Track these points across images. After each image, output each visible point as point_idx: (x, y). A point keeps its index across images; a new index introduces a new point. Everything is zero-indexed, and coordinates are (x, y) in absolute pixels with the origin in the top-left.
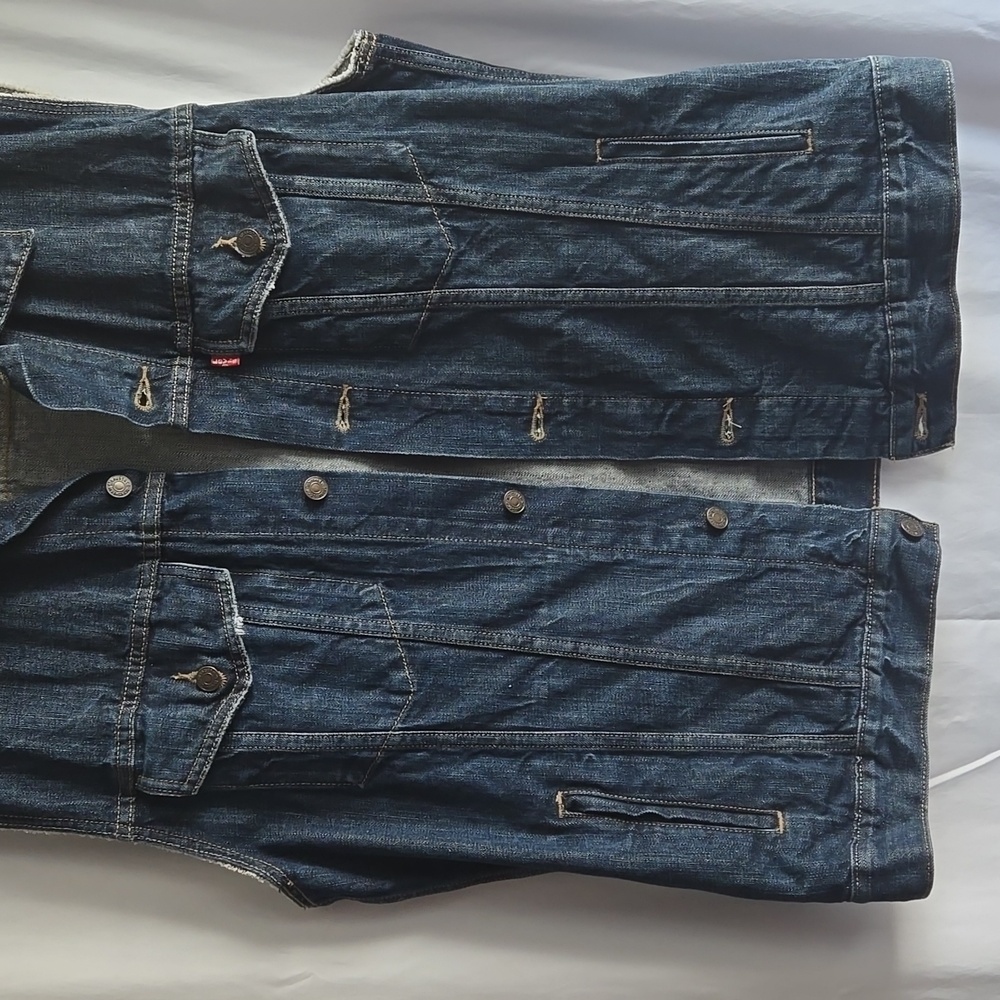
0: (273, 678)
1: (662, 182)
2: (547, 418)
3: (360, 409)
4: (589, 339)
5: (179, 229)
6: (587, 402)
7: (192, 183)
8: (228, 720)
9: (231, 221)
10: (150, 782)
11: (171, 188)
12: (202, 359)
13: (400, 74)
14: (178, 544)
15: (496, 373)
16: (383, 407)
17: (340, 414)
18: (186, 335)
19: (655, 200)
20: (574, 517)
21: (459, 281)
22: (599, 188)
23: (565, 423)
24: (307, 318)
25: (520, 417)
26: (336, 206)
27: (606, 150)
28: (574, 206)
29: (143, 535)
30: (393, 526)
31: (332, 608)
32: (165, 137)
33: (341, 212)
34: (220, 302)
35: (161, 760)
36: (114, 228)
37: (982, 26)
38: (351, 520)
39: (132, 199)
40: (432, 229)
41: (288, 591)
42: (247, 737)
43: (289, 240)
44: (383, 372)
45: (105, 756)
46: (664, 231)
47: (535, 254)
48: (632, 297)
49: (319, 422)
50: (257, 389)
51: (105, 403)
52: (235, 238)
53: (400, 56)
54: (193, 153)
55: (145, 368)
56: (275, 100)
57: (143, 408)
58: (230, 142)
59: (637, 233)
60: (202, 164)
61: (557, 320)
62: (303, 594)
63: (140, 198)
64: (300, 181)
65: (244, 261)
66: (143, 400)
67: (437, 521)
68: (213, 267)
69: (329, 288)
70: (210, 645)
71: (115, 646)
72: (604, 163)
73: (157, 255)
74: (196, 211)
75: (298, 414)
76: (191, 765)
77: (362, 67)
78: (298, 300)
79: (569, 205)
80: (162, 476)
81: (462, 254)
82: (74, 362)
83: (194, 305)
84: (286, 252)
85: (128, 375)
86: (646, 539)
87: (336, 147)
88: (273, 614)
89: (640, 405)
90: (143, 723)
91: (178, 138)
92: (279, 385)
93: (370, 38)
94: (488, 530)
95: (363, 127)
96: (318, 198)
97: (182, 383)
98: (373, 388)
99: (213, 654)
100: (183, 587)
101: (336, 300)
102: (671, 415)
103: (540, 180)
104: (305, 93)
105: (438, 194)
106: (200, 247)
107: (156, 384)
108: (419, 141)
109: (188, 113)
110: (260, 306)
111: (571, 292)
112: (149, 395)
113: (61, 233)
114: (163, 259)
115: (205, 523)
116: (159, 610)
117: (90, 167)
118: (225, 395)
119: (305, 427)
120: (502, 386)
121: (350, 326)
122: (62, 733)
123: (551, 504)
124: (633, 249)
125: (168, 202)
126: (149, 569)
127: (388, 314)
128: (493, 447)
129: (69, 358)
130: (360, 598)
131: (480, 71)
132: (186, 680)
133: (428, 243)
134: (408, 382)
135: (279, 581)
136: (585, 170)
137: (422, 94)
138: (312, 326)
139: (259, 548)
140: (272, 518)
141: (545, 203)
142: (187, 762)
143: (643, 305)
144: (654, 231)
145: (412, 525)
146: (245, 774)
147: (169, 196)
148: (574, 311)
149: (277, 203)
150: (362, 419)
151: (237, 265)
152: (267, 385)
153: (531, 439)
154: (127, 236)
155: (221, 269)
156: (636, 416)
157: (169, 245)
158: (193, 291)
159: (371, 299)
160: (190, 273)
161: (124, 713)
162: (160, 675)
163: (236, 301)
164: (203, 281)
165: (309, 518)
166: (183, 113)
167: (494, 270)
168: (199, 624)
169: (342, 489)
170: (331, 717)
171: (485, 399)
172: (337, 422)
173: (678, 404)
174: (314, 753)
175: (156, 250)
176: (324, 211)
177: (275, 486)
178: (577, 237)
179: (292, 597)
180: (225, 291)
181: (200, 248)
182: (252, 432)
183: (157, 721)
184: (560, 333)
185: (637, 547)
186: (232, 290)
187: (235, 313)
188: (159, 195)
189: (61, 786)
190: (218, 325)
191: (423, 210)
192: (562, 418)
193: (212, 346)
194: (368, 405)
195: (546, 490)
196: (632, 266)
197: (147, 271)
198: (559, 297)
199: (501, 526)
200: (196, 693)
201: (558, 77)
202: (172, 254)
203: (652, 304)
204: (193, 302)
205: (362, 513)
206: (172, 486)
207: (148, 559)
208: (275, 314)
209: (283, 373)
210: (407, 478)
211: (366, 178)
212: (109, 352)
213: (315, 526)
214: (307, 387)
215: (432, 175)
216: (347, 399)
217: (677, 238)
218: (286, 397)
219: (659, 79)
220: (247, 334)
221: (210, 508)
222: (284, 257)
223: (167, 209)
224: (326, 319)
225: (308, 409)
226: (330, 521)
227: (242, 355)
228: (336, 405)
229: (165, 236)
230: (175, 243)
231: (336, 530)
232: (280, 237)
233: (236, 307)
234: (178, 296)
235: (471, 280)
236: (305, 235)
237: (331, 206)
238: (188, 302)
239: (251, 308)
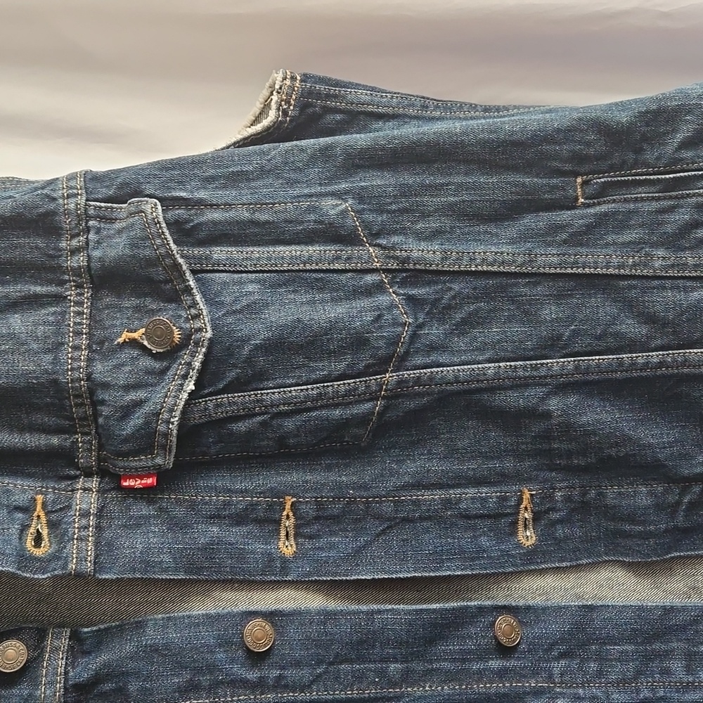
1: (660, 224)
2: (537, 518)
3: (308, 524)
4: (584, 419)
5: (75, 323)
6: (584, 494)
7: (88, 266)
9: (137, 309)
11: (64, 273)
12: (110, 477)
13: (330, 118)
15: (470, 467)
16: (336, 519)
17: (283, 533)
18: (90, 450)
19: (654, 245)
20: (584, 645)
21: (419, 360)
22: (583, 237)
23: (560, 521)
24: (236, 418)
25: (504, 520)
26: (265, 281)
27: (589, 190)
28: (555, 260)
30: (359, 677)
32: (53, 213)
33: (271, 286)
34: (127, 411)
38: (305, 674)
39: (16, 290)
40: (383, 300)
43: (209, 329)
44: (333, 477)
46: (668, 283)
47: (510, 319)
48: (633, 364)
49: (259, 547)
50: (179, 512)
52: (143, 330)
53: (328, 96)
54: (88, 230)
55: (40, 498)
56: (184, 159)
57: (38, 552)
58: (131, 214)
59: (635, 287)
60: (98, 242)
61: (543, 399)
63: (26, 288)
64: (219, 253)
65: (157, 357)
66: (38, 540)
67: (413, 665)
68: (118, 367)
69: (262, 381)
72: (589, 206)
73: (49, 357)
74: (94, 298)
75: (231, 539)
77: (285, 113)
78: (224, 398)
79: (549, 258)
80: (66, 634)
81: (420, 326)
83: (96, 415)
84: (206, 343)
85: (18, 509)
86: (677, 666)
87: (260, 210)
89: (650, 493)
91: (67, 213)
92: (206, 503)
93: (293, 78)
94: (479, 672)
95: (292, 183)
96: (241, 272)
97: (85, 514)
98: (322, 497)
101: (272, 395)
102: (689, 502)
103: (512, 230)
104: (219, 147)
105: (389, 257)
106: (101, 343)
107: (54, 517)
108: (360, 196)
109: (80, 182)
110: (178, 413)
111: (555, 364)
112: (45, 532)
114: (56, 361)
118: (139, 523)
119: (241, 556)
120: (479, 482)
121: (289, 424)
123: (555, 628)
124: (629, 306)
125: (60, 289)
127: (336, 406)
128: (473, 559)
131: (424, 107)
133: (379, 317)
134: (365, 487)
136: (566, 215)
137: (360, 139)
138: (243, 429)
140: (205, 680)
141: (520, 260)
143: (648, 373)
144: (656, 282)
145: (382, 673)
147: (61, 283)
148: (564, 387)
149: (192, 283)
150: (311, 537)
151: (146, 362)
152: (193, 505)
153: (519, 546)
154: (12, 336)
155: (127, 368)
156: (648, 507)
157: (63, 344)
158: (95, 398)
159: (313, 390)
160: (89, 377)
163: (147, 409)
164: (106, 386)
165: (253, 675)
166: (72, 183)
167: (460, 343)
169: (292, 632)
171: (459, 501)
172: (281, 544)
173: (697, 489)
175: (48, 352)
176: (251, 288)
177: (207, 636)
178: (559, 297)
180: (133, 396)
181: (100, 346)
182: (176, 570)
184: (547, 415)
185: (666, 679)
186: (141, 394)
187: (147, 423)
188: (50, 282)
190: (126, 440)
191: (369, 278)
192: (555, 516)
193: (121, 464)
194: (317, 518)
195: (545, 609)
196: (630, 327)
197: (37, 378)
198: (543, 372)
199: (495, 664)
201: (515, 107)
202: (67, 354)
203: (659, 372)
204: (95, 411)
205: (319, 663)
206: (80, 647)
208: (196, 418)
209: (211, 488)
210: (373, 612)
211: (299, 243)
213: (260, 685)
214: (240, 502)
215: (378, 235)
216: (291, 514)
217: (685, 289)
218: (215, 517)
219: (652, 100)
220: (164, 447)
221: (126, 674)
222: (204, 350)
223: (59, 299)
224: (259, 419)
225: (245, 529)
226: (280, 677)
227: (161, 474)
228: (278, 522)
229: (58, 333)
230: (71, 340)
231: (286, 687)
232: (198, 324)
233: (147, 416)
234: (77, 405)
235: (434, 357)
236: (230, 320)
237: (258, 281)
238: (90, 412)
239: (166, 416)
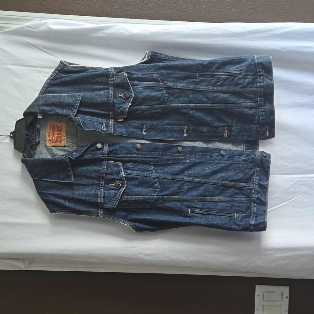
0: (130, 185)
1: (211, 82)
2: (187, 132)
3: (148, 130)
4: (196, 115)
5: (111, 93)
6: (196, 128)
7: (114, 83)
8: (122, 193)
9: (121, 91)
10: (106, 205)
11: (109, 84)
12: (115, 119)
13: (156, 59)
14: (111, 158)
15: (176, 122)
16: (153, 129)
17: (144, 131)
18: (112, 115)
19: (210, 86)
20: (193, 152)
21: (169, 103)
22: (198, 83)
23: (191, 133)
24: (137, 111)
25: (181, 131)
27: (199, 75)
28: (193, 87)
29: (104, 156)
30: (155, 154)
31: (142, 171)
32: (109, 74)
33: (144, 89)
34: (119, 108)
35: (108, 201)
36: (98, 93)
37: (280, 48)
38: (146, 153)
39: (101, 87)
40: (163, 92)
41: (133, 167)
42: (126, 197)
44: (153, 122)
45: (97, 200)
46: (211, 92)
47: (184, 97)
48: (205, 106)
49: (139, 132)
50: (127, 126)
51: (96, 129)
52: (122, 95)
53: (156, 56)
54: (114, 77)
55: (104, 121)
56: (131, 66)
57: (104, 130)
58: (121, 75)
59: (206, 93)
60: (116, 79)
61: (189, 111)
62: (136, 168)
63: (103, 86)
64: (136, 82)
65: (124, 99)
67: (164, 153)
68: (118, 100)
69: (142, 105)
70: (118, 178)
71: (98, 178)
72: (200, 78)
73: (107, 98)
74: (114, 89)
75: (135, 131)
76: (114, 202)
77: (148, 58)
78: (135, 107)
79: (191, 87)
80: (108, 144)
81: (169, 97)
82: (90, 120)
83: (114, 108)
84: (133, 97)
85: (101, 123)
86: (208, 157)
87: (143, 75)
88: (130, 172)
89: (207, 129)
90: (105, 194)
91: (111, 74)
92: (131, 125)
93: (150, 52)
94: (175, 155)
95: (149, 71)
96: (139, 86)
97: (111, 125)
98: (150, 125)
99: (118, 180)
100: (112, 166)
101: (143, 107)
102: (214, 131)
103: (186, 82)
104: (136, 64)
105: (164, 85)
107: (106, 125)
108: (160, 74)
109: (113, 69)
110: (128, 109)
111: (192, 105)
112: (105, 127)
113: (87, 94)
114: (108, 99)
115: (116, 153)
116: (107, 171)
117: (93, 80)
118: (120, 127)
119: (137, 134)
120: (177, 125)
121: (146, 112)
122: (88, 196)
123: (188, 150)
124: (205, 96)
126: (105, 162)
127: (154, 110)
128: (175, 138)
129: (89, 119)
130: (148, 169)
131: (173, 58)
132: (113, 185)
133: (162, 95)
134: (158, 124)
135: (131, 165)
136: (195, 80)
137: (161, 64)
138: (138, 113)
139: (127, 158)
141: (187, 87)
142: (113, 201)
143: (207, 108)
144: (209, 92)
145: (159, 154)
146: (125, 204)
147: (109, 86)
148: (193, 109)
149: (131, 87)
150: (148, 132)
151: (123, 100)
152: (129, 125)
153: (184, 136)
154: (100, 94)
155: (120, 101)
156: (206, 131)
157: (109, 96)
158: (114, 106)
159: (150, 107)
160: (113, 102)
161: (101, 192)
162: (107, 184)
163: (122, 108)
164: (116, 104)
165: (137, 152)
166: (112, 69)
167: (176, 101)
168: (115, 174)
169: (144, 146)
170: (142, 193)
171: (174, 128)
172: (143, 133)
173: (215, 128)
174: (139, 200)
175: (106, 97)
176: (141, 89)
177: (130, 146)
178: (193, 94)
179: (134, 169)
180: (120, 105)
181: (115, 97)
182: (126, 135)
183: (107, 193)
184: (190, 114)
185: (206, 159)
186: (122, 105)
187: (122, 110)
188: (107, 86)
189: (88, 206)
190: (119, 113)
191: (161, 88)
192: (190, 132)
193: (117, 117)
194: (150, 129)
195: (187, 147)
196: (205, 99)
197: (104, 102)
198: (189, 106)
199: (177, 154)
200: (115, 188)
201: (190, 59)
202: (110, 98)
203: (209, 107)
205: (148, 151)
206: (110, 146)
207: (105, 160)
208: (130, 110)
209: (132, 122)
210: (158, 144)
211: (149, 82)
212: (96, 118)
213: (139, 154)
214: (137, 125)
215: (163, 81)
216: (145, 128)
217: (214, 94)
218: (133, 127)
219: (210, 60)
220: (125, 114)
221: (117, 150)
223: (108, 89)
224: (141, 111)
225: (137, 130)
226: (142, 153)
227: (124, 119)
228: (143, 129)
229: (108, 94)
230: (110, 96)
231: (143, 155)
232: (132, 94)
233: (123, 109)
234: (111, 107)
235: (171, 103)
236: (137, 94)
237: (142, 88)
238: (113, 108)
239: (126, 109)
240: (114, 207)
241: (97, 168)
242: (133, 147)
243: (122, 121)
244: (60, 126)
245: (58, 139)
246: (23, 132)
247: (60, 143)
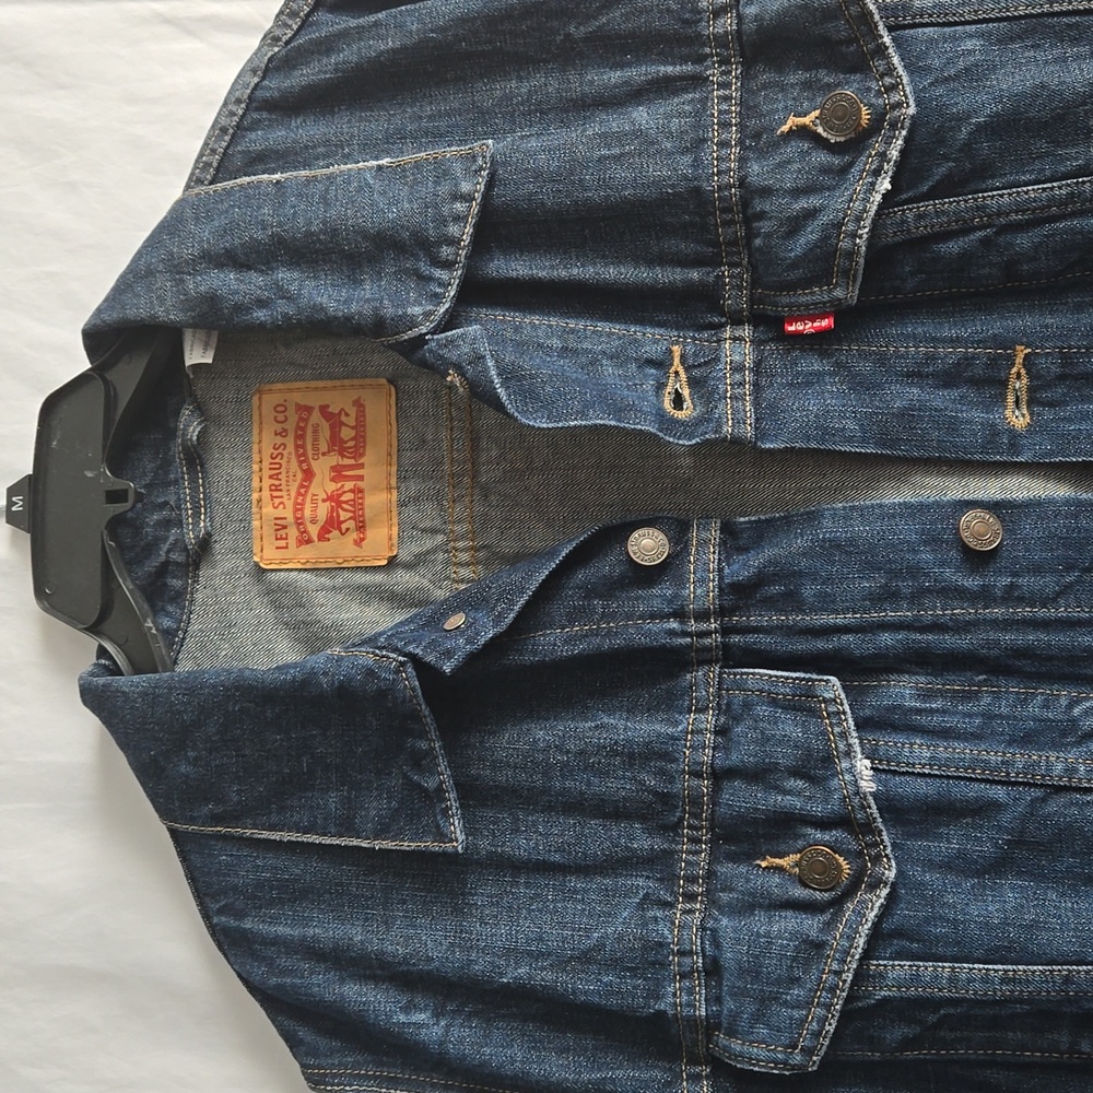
240: (800, 1067)
241: (642, 728)
242: (933, 541)
243: (820, 335)
244: (353, 412)
245: (343, 515)
246: (90, 475)
247: (359, 543)
